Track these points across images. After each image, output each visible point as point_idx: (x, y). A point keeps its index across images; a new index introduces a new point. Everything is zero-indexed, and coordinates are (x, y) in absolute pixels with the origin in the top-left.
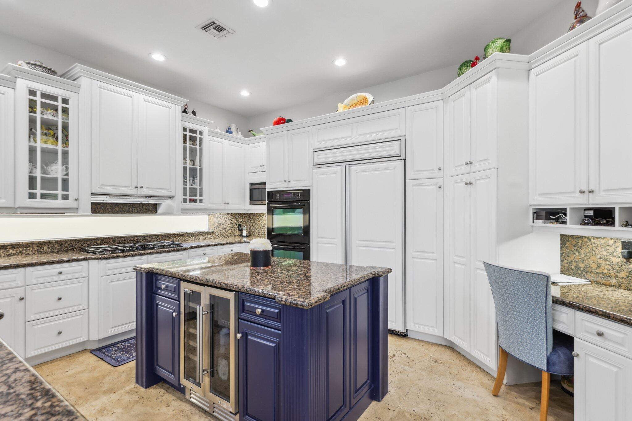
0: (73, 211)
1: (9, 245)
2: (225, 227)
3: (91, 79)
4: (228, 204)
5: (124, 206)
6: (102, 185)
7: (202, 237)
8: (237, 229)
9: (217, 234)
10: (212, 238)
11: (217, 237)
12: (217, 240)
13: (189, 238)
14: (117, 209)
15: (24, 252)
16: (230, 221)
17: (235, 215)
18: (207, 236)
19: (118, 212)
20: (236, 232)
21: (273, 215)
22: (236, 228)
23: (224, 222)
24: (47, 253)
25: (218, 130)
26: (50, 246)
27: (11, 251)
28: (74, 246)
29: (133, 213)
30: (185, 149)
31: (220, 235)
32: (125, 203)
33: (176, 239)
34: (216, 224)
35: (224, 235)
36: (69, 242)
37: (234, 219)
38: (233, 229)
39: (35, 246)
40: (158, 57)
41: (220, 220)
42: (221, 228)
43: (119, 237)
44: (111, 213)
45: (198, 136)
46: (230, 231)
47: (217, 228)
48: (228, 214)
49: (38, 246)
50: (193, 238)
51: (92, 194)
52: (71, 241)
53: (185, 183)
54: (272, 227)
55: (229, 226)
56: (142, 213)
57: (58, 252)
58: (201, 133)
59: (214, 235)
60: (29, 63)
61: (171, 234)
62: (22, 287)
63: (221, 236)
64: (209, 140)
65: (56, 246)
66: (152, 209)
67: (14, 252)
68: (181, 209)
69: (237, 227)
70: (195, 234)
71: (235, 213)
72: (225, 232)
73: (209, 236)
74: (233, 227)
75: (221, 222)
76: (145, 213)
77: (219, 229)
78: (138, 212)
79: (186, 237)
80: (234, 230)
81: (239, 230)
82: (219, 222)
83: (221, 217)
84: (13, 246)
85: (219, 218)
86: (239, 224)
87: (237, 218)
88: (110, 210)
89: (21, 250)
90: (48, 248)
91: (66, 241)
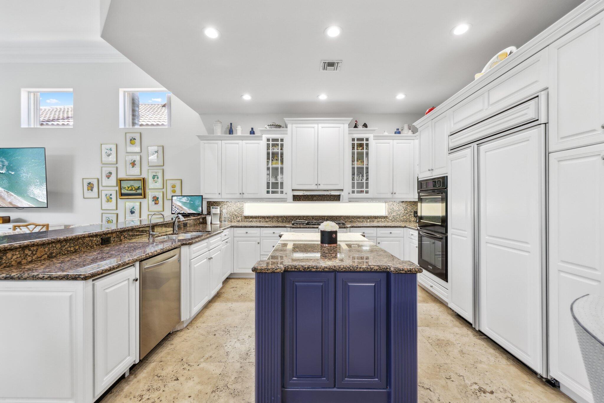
0: (283, 200)
1: (266, 217)
2: (399, 213)
3: (292, 124)
4: (395, 193)
5: (319, 197)
6: (297, 184)
7: (376, 220)
8: (413, 215)
9: (390, 218)
10: (386, 222)
11: (391, 221)
12: (391, 223)
13: (364, 220)
14: (315, 198)
15: (272, 220)
16: (405, 208)
17: (410, 203)
18: (380, 220)
19: (315, 201)
20: (411, 218)
21: (421, 203)
22: (411, 215)
23: (398, 209)
24: (281, 222)
25: (386, 134)
26: (282, 218)
27: (267, 220)
28: (292, 220)
29: (324, 201)
30: (353, 154)
31: (393, 219)
32: (320, 195)
33: (354, 220)
34: (390, 211)
35: (398, 220)
36: (290, 217)
37: (409, 206)
38: (407, 215)
39: (276, 218)
40: (323, 97)
41: (394, 207)
42: (395, 214)
43: (316, 216)
44: (312, 201)
45: (365, 142)
46: (405, 217)
47: (391, 213)
48: (403, 202)
49: (277, 218)
50: (368, 220)
51: (292, 190)
52: (291, 216)
53: (353, 179)
54: (421, 215)
55: (403, 212)
56: (330, 201)
57: (285, 222)
58: (367, 140)
59: (387, 219)
60: (268, 125)
61: (350, 216)
62: (259, 237)
63: (395, 220)
64: (376, 143)
65: (284, 219)
66: (337, 198)
67: (268, 220)
68: (348, 198)
69: (412, 213)
70: (370, 217)
71: (410, 201)
72: (398, 217)
73: (383, 220)
74: (407, 214)
75: (395, 208)
76: (332, 201)
77: (393, 214)
78: (328, 200)
79: (362, 219)
80: (409, 216)
81: (414, 216)
82: (393, 209)
83: (395, 205)
84: (268, 217)
85: (392, 206)
86: (414, 212)
87: (413, 205)
88: (311, 199)
89: (270, 219)
90: (281, 220)
91: (289, 216)
